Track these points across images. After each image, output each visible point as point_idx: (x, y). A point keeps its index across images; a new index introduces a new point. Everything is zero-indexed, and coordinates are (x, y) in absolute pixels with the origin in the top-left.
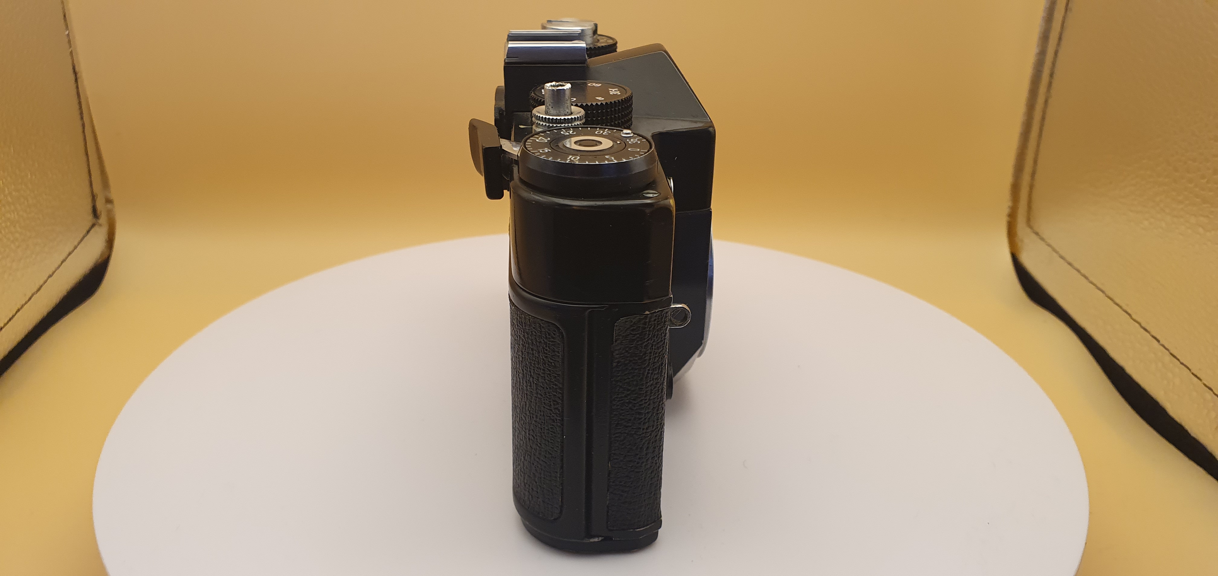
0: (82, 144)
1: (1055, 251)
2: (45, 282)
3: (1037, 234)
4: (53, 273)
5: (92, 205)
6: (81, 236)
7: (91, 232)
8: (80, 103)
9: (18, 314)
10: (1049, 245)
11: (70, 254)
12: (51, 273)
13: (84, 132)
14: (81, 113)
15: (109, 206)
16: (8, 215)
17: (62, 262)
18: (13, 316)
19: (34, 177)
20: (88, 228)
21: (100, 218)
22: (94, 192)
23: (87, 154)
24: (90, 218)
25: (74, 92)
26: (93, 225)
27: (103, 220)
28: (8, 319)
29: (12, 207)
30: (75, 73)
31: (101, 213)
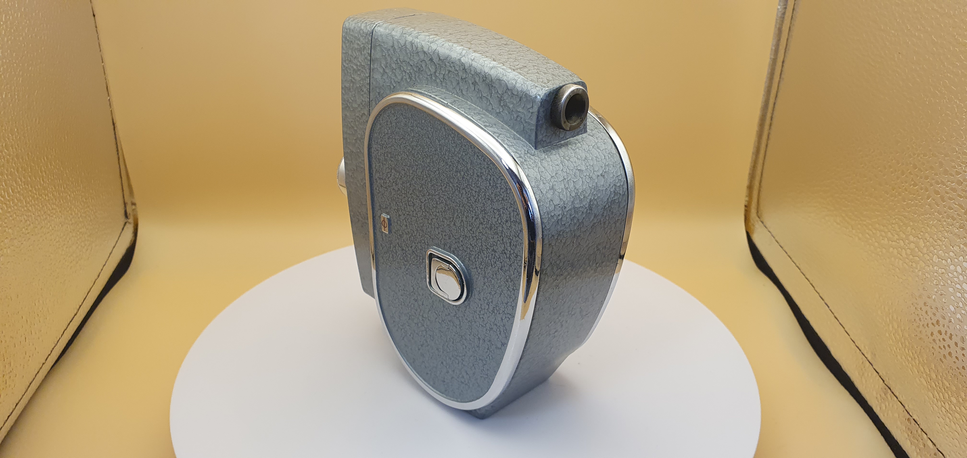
0: (118, 170)
1: (772, 236)
2: (102, 270)
3: (762, 222)
5: (124, 210)
6: (120, 232)
7: (125, 228)
8: (117, 143)
9: (89, 293)
10: (769, 231)
11: (114, 247)
12: (104, 263)
13: (119, 162)
14: (118, 150)
15: (134, 208)
16: (80, 230)
17: (110, 254)
18: (86, 296)
19: (93, 201)
20: (122, 227)
21: (129, 217)
22: (126, 201)
23: (121, 178)
24: (122, 219)
25: (113, 137)
26: (125, 224)
27: (131, 220)
28: (83, 299)
29: (83, 225)
30: (114, 124)
31: (130, 214)
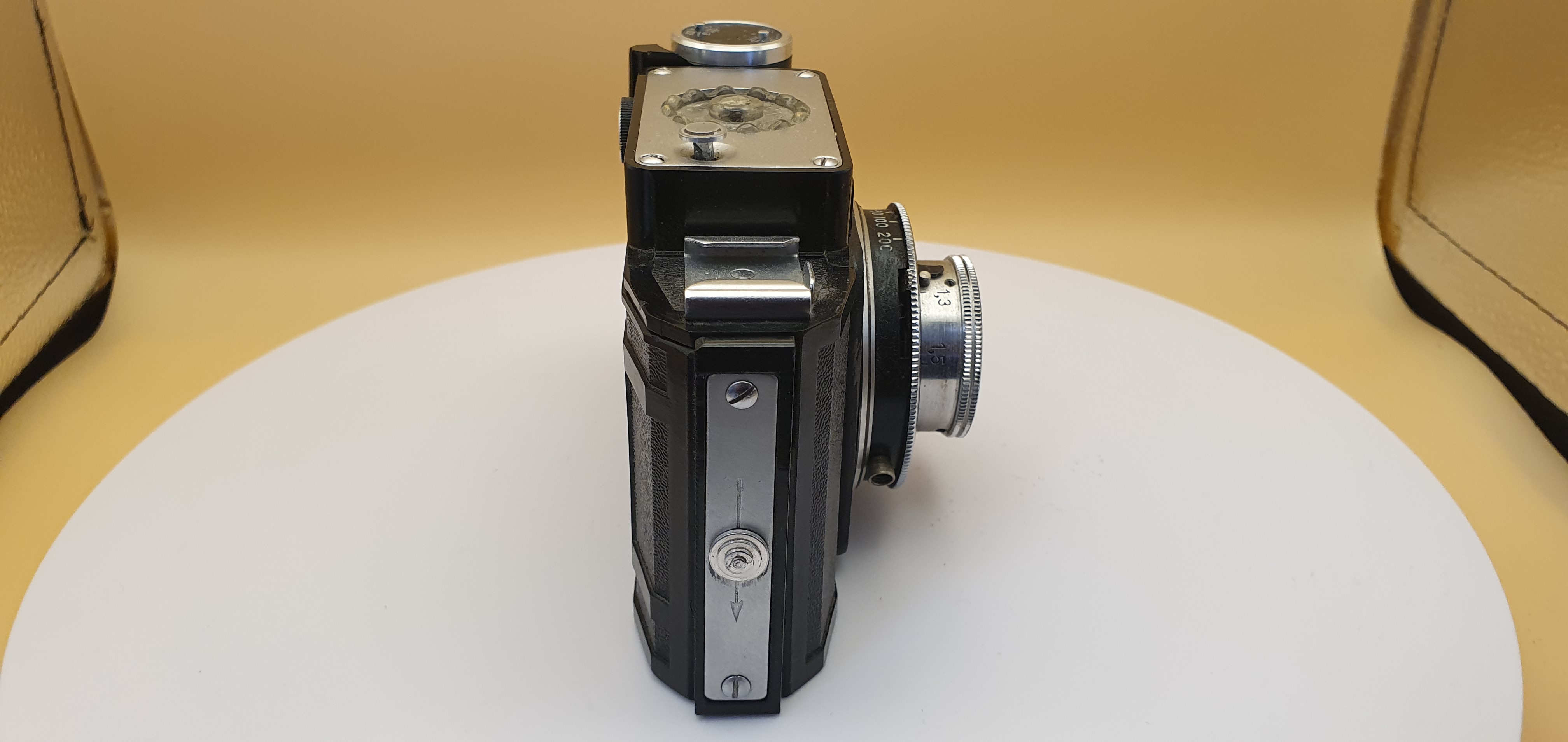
0: (58, 124)
1: (1453, 242)
2: (14, 327)
3: (1424, 219)
4: (26, 313)
5: (78, 211)
6: (66, 256)
7: (81, 249)
8: (50, 65)
10: (1444, 235)
11: (49, 284)
12: (22, 314)
13: (59, 107)
14: (53, 80)
15: (106, 211)
17: (39, 296)
20: (74, 244)
21: (92, 228)
22: (81, 193)
23: (66, 139)
24: (77, 230)
25: (40, 48)
26: (83, 240)
27: (97, 231)
30: (40, 22)
31: (93, 221)
